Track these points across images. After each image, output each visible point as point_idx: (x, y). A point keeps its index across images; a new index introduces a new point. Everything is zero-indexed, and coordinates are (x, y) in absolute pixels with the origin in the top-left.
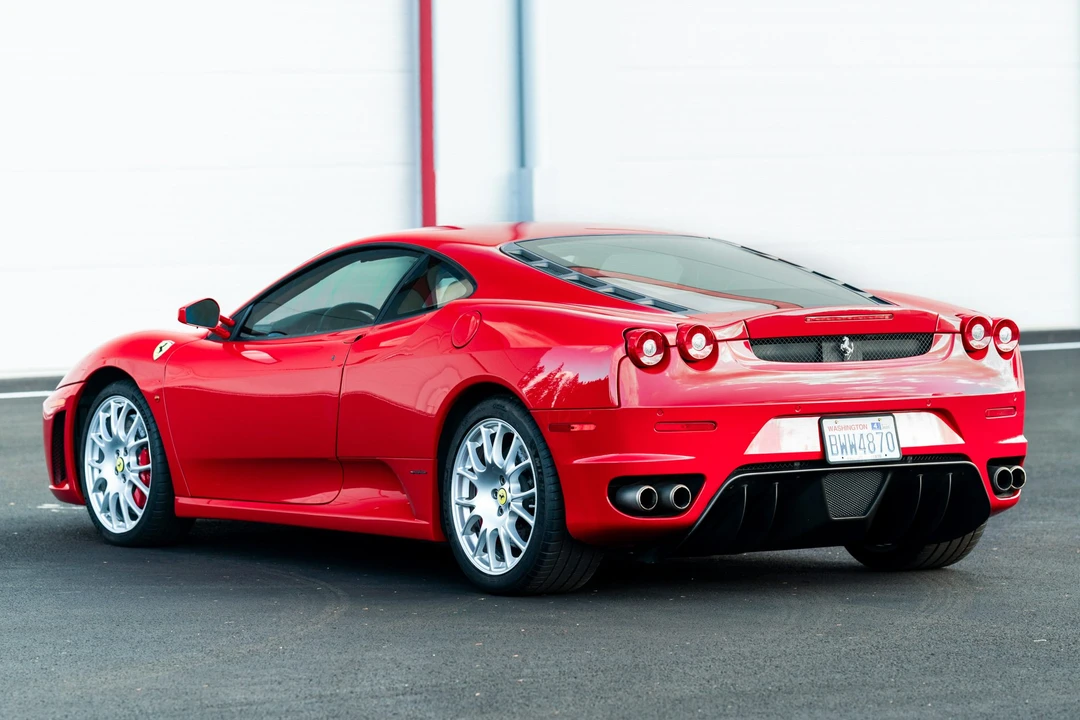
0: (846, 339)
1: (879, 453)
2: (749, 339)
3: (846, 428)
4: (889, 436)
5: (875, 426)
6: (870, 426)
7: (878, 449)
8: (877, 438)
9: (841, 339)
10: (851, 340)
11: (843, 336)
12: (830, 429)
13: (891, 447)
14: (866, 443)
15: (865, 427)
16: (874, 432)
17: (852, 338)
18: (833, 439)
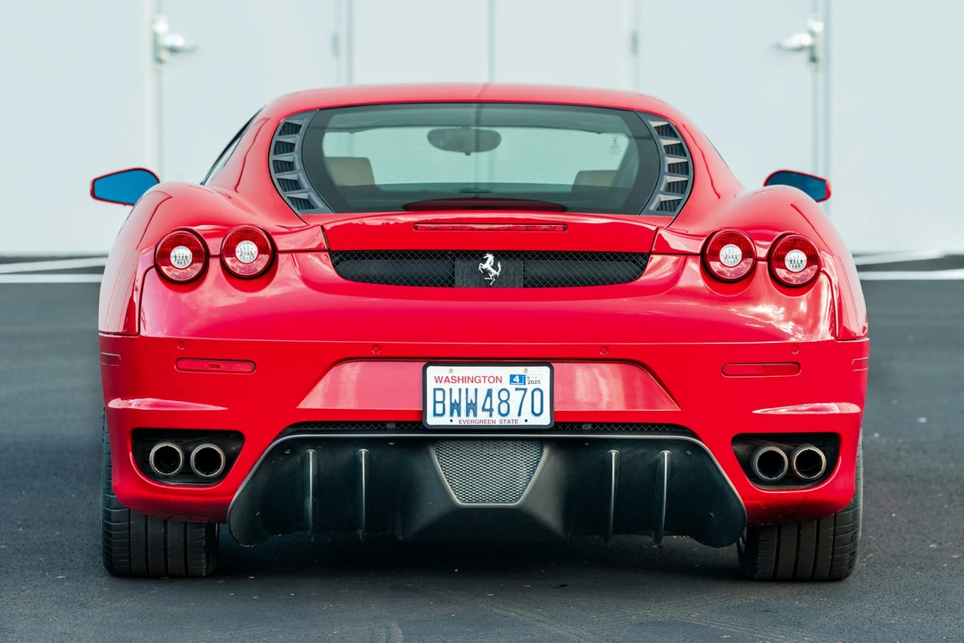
0: (490, 257)
1: (515, 416)
2: (328, 250)
3: (465, 379)
4: (537, 394)
5: (517, 379)
6: (506, 380)
7: (514, 411)
8: (516, 397)
9: (481, 256)
10: (497, 258)
11: (485, 252)
12: (438, 380)
13: (537, 410)
14: (496, 402)
15: (498, 379)
16: (511, 388)
17: (499, 255)
18: (439, 394)
